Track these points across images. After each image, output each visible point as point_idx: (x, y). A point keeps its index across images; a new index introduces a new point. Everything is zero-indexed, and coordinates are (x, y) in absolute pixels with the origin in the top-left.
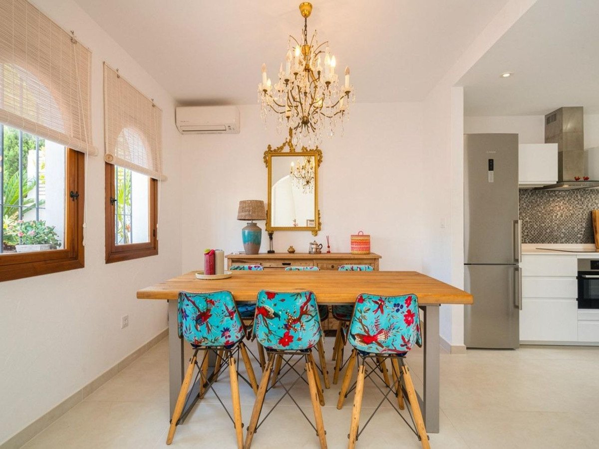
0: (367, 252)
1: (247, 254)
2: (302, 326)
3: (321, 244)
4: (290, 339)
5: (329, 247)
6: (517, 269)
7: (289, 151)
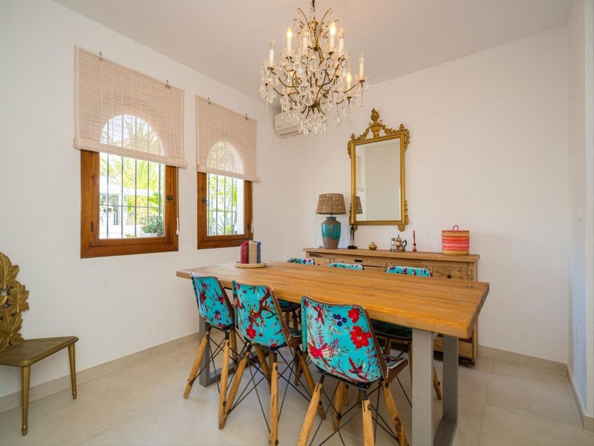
1: (326, 249)
2: (262, 322)
3: (405, 241)
4: (254, 332)
5: (415, 245)
7: (373, 137)
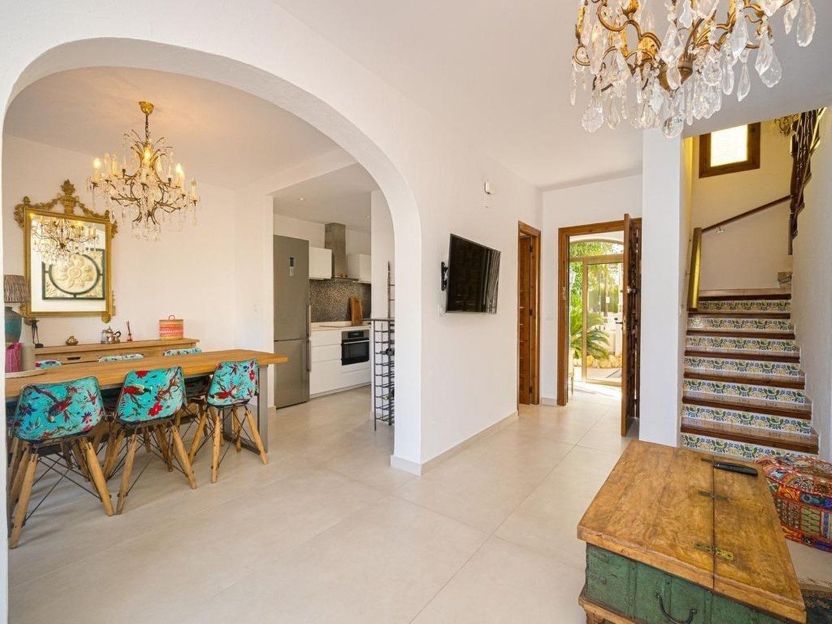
0: (180, 337)
2: (170, 396)
3: (119, 332)
4: (160, 408)
5: (130, 335)
6: (308, 342)
7: (62, 212)
